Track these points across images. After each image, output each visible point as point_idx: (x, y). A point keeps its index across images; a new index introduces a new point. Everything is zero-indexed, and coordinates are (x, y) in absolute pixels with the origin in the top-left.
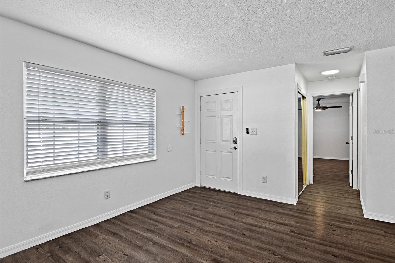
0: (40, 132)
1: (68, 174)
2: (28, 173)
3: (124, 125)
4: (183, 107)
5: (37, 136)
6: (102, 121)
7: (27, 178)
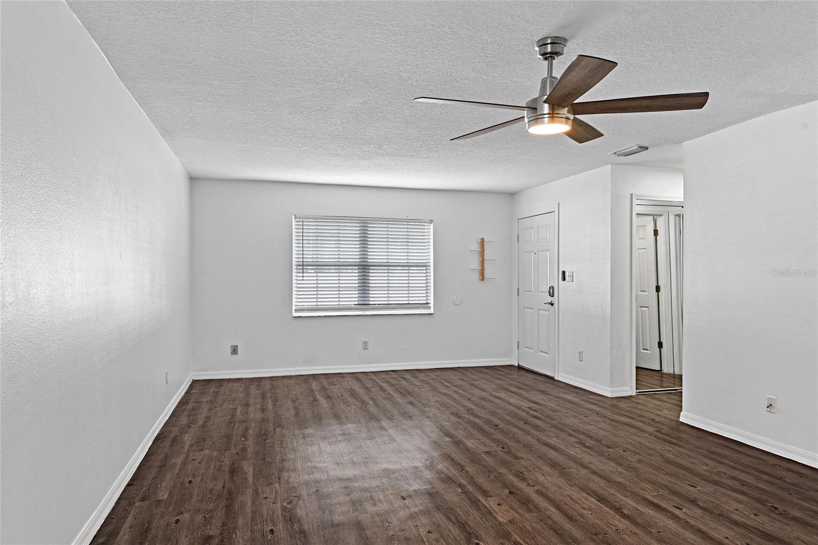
0: (304, 275)
1: (326, 316)
2: (296, 311)
3: (390, 268)
4: (483, 240)
5: (302, 278)
6: (362, 263)
7: (295, 314)
